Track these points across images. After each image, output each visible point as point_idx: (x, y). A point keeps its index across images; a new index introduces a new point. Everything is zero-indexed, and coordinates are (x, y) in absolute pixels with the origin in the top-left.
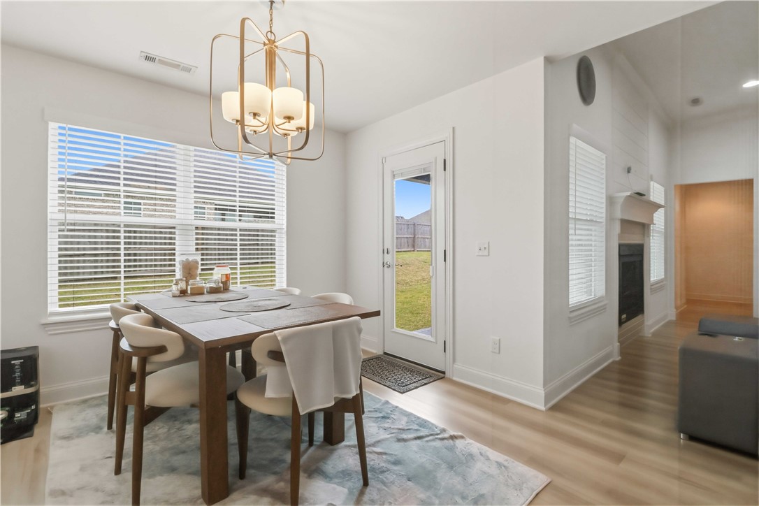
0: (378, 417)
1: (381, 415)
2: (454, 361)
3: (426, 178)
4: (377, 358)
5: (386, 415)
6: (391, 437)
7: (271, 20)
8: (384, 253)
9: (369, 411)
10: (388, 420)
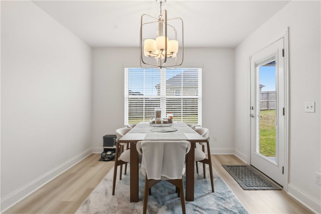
0: (219, 197)
1: (221, 196)
2: (289, 182)
3: (273, 63)
4: (245, 166)
5: (224, 198)
6: (217, 210)
7: (161, 10)
8: (251, 109)
9: (217, 192)
10: (223, 201)
